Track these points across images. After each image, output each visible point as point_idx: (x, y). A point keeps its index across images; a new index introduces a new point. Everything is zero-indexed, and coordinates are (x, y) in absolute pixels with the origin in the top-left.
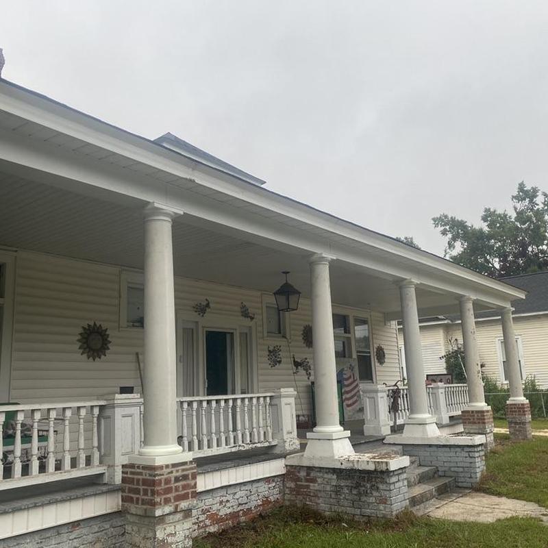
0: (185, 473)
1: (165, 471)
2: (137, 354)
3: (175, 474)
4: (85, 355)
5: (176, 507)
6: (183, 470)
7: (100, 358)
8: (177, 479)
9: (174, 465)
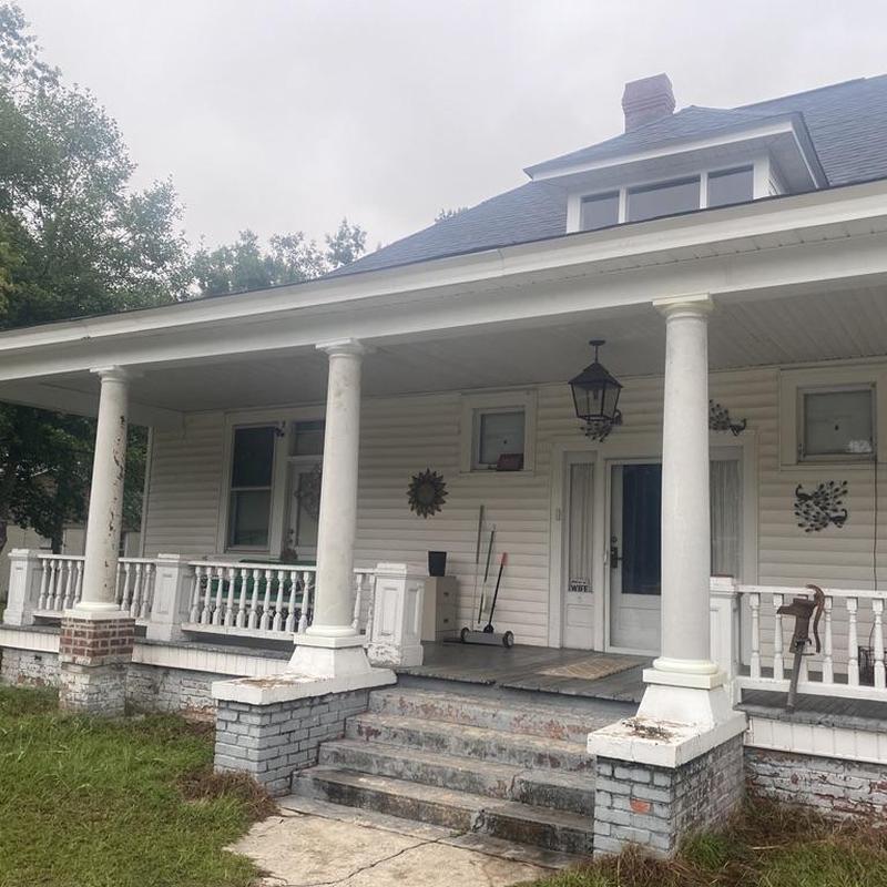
0: (83, 630)
1: (68, 623)
2: (482, 508)
3: (75, 628)
4: (415, 512)
5: (74, 659)
6: (82, 627)
7: (433, 514)
8: (76, 634)
9: (76, 620)
